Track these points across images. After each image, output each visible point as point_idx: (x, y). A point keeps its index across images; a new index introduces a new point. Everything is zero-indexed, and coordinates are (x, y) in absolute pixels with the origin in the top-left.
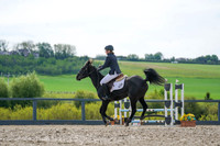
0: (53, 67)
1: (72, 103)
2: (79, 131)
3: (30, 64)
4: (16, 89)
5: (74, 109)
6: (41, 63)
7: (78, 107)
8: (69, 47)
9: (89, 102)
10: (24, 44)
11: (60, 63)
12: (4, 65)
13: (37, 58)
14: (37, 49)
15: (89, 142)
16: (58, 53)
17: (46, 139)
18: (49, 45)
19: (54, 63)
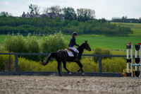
0: (76, 28)
1: (92, 58)
2: (95, 82)
3: (57, 25)
4: (46, 46)
5: (93, 63)
6: (66, 24)
7: (96, 61)
8: (90, 11)
9: (105, 58)
10: (53, 9)
11: (82, 24)
12: (36, 26)
13: (63, 20)
14: (63, 12)
15: (104, 90)
16: (80, 16)
17: (69, 88)
18: (73, 10)
19: (77, 25)
